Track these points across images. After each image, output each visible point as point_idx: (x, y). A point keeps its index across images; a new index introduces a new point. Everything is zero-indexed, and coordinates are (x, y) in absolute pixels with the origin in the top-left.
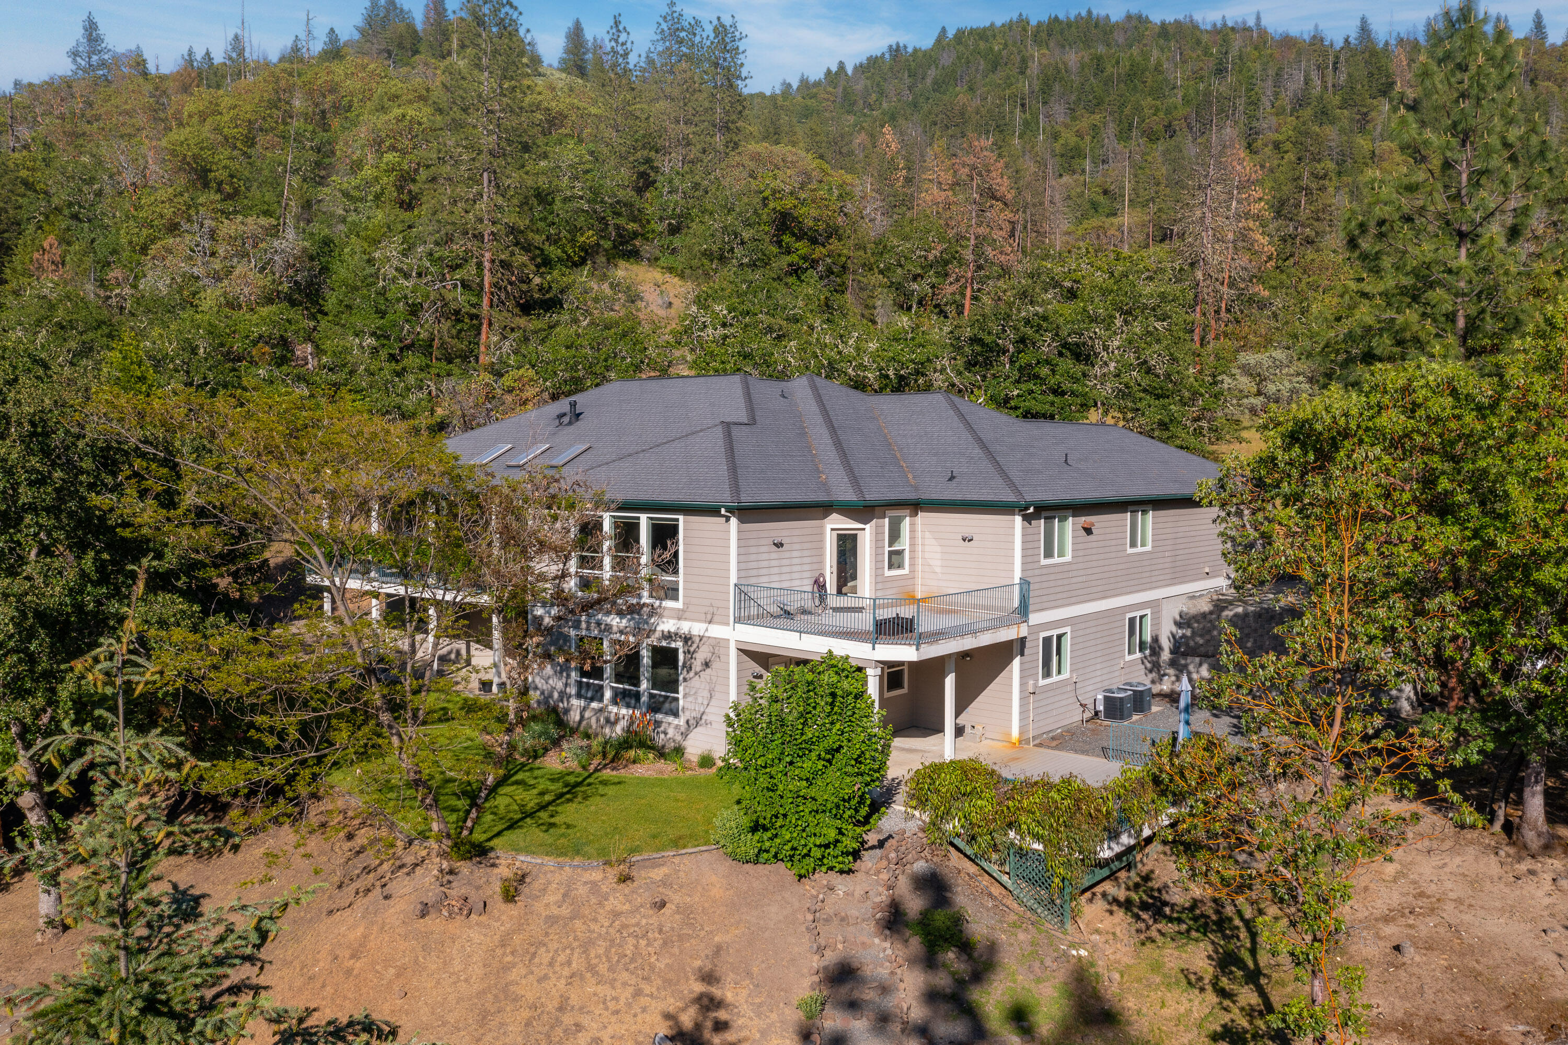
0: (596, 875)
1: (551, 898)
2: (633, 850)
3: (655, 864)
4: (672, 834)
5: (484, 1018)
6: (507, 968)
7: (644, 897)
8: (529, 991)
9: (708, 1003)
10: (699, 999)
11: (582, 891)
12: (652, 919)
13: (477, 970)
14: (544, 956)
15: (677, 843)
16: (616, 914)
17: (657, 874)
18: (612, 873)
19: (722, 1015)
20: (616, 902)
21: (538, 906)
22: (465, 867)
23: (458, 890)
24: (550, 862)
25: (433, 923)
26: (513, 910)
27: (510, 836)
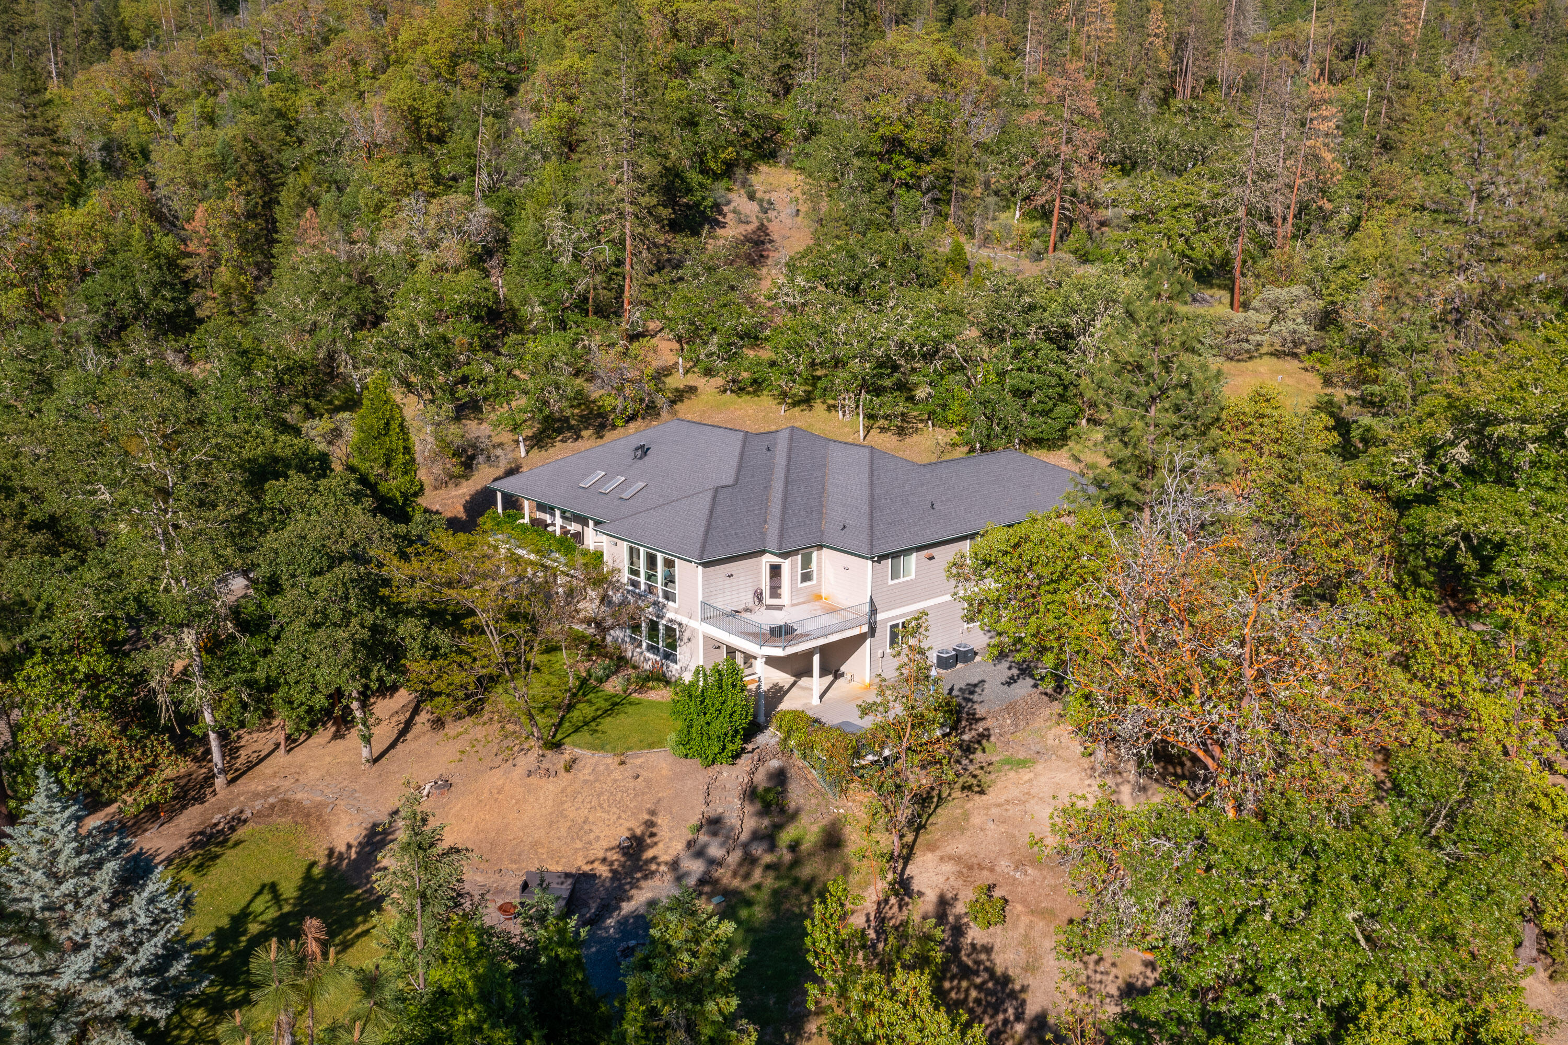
0: (609, 761)
1: (586, 771)
2: (629, 749)
3: (638, 757)
4: (650, 740)
5: (551, 824)
6: (563, 803)
7: (630, 773)
8: (571, 813)
9: (650, 824)
10: (646, 823)
11: (601, 768)
12: (631, 784)
13: (550, 803)
14: (580, 799)
15: (651, 746)
16: (615, 780)
17: (638, 761)
18: (617, 760)
19: (654, 830)
20: (616, 775)
21: (580, 775)
22: (549, 753)
23: (544, 765)
24: (588, 753)
25: (534, 780)
26: (569, 776)
27: (574, 737)
